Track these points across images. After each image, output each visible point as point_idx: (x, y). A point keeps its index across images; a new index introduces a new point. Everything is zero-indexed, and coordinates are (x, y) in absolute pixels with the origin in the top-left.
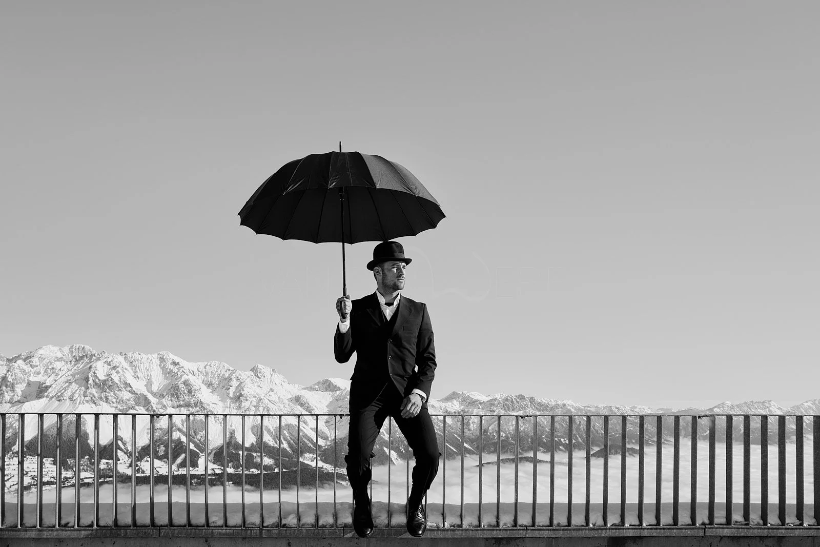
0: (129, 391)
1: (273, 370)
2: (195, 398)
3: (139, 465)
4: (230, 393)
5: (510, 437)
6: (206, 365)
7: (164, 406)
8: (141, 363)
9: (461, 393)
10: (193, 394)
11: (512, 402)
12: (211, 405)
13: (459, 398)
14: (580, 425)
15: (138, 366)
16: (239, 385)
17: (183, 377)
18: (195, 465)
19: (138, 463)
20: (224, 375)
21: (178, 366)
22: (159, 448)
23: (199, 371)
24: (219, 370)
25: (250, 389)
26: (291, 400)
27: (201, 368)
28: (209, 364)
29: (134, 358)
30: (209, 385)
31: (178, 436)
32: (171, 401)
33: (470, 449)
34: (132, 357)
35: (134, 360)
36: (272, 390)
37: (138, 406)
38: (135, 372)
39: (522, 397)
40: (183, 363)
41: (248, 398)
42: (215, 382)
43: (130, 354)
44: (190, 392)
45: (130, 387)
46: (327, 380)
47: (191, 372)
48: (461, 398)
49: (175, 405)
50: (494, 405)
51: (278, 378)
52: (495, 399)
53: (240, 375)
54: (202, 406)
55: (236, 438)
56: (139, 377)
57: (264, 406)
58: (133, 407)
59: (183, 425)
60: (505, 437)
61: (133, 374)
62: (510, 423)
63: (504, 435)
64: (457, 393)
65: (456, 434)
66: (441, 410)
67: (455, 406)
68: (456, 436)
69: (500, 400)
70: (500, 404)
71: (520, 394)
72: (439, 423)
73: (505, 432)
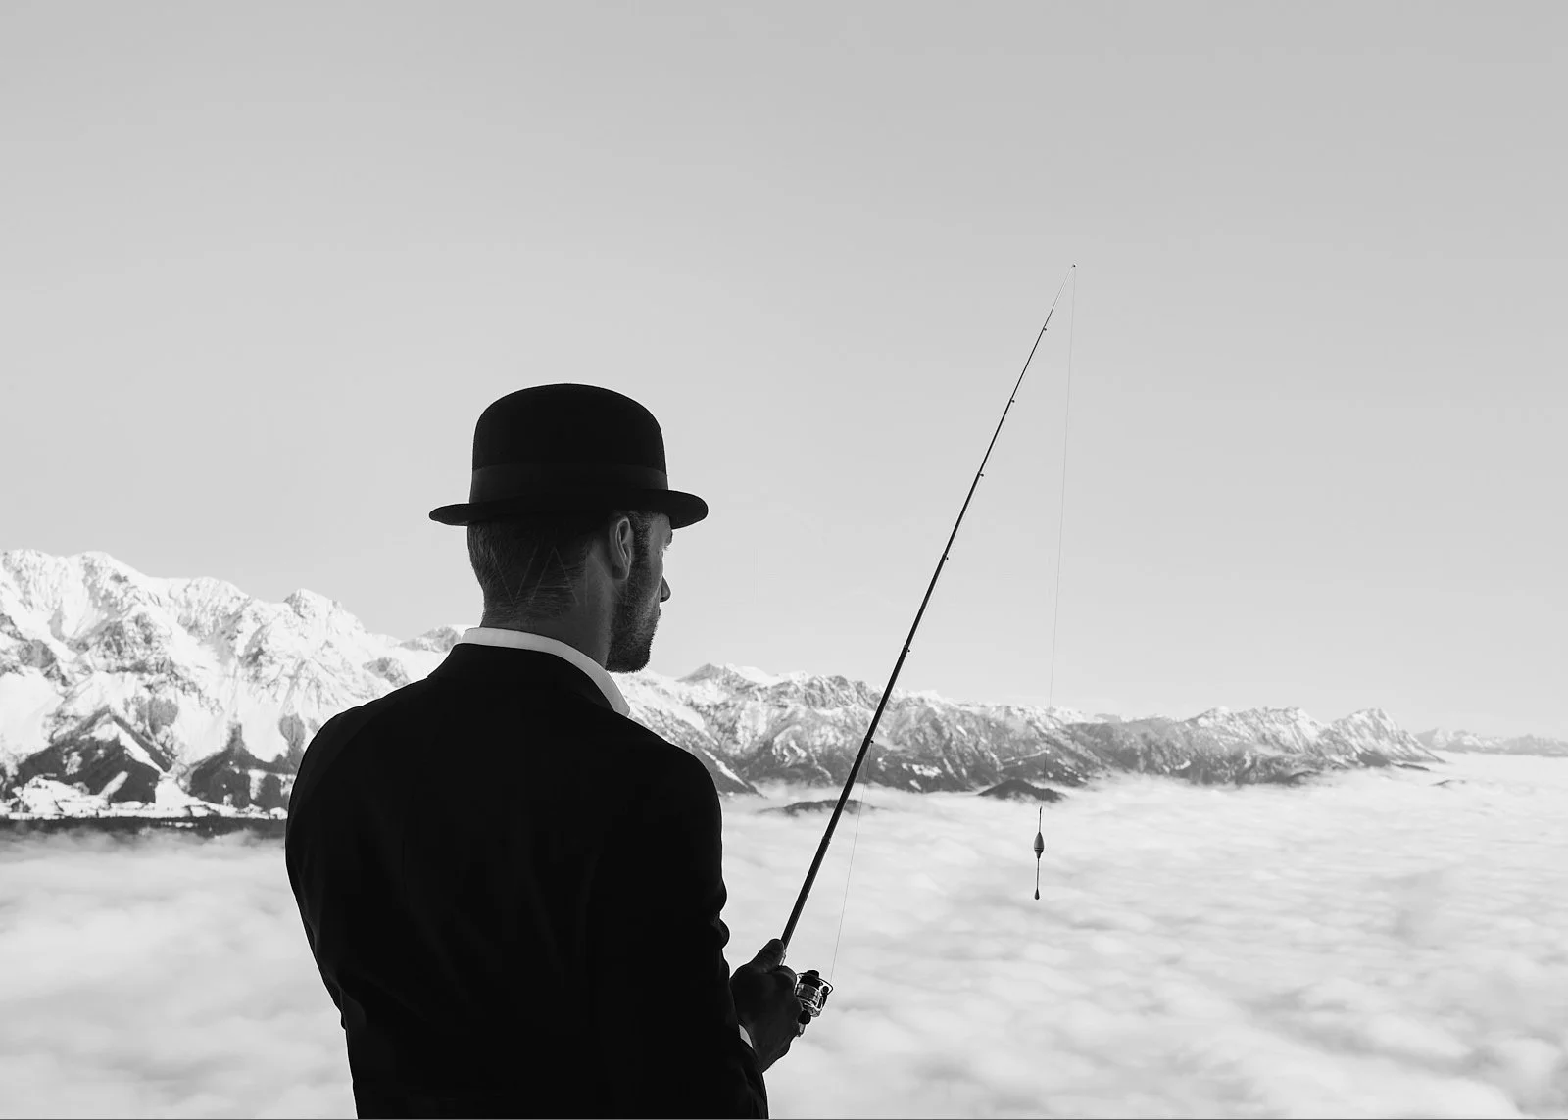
0: (9, 634)
1: (335, 603)
2: (159, 653)
3: (18, 794)
4: (238, 647)
5: (815, 759)
6: (188, 586)
7: (87, 668)
8: (40, 575)
9: (722, 668)
10: (154, 644)
11: (822, 689)
12: (193, 670)
13: (717, 677)
14: (950, 740)
15: (32, 580)
16: (259, 631)
17: (134, 608)
18: (148, 797)
19: (16, 790)
20: (226, 608)
21: (124, 585)
22: (68, 759)
23: (170, 597)
24: (216, 599)
25: (281, 641)
26: (369, 666)
27: (177, 592)
28: (194, 583)
29: (24, 562)
30: (193, 628)
31: (114, 734)
32: (105, 656)
33: (735, 781)
34: (20, 561)
35: (26, 566)
36: (329, 644)
37: (26, 665)
38: (26, 592)
39: (842, 682)
40: (135, 577)
41: (275, 659)
42: (206, 621)
43: (16, 554)
44: (148, 640)
45: (12, 623)
46: (448, 631)
47: (156, 600)
48: (721, 677)
49: (113, 668)
50: (784, 693)
51: (345, 620)
52: (788, 684)
53: (261, 609)
54: (173, 672)
55: (243, 743)
56: (34, 602)
57: (310, 677)
58: (14, 667)
59: (127, 710)
60: (806, 758)
61: (20, 596)
62: (817, 732)
63: (803, 754)
64: (714, 668)
65: (709, 749)
66: (680, 701)
67: (710, 693)
68: (708, 753)
69: (799, 685)
70: (799, 694)
71: (837, 675)
72: (675, 725)
73: (806, 749)
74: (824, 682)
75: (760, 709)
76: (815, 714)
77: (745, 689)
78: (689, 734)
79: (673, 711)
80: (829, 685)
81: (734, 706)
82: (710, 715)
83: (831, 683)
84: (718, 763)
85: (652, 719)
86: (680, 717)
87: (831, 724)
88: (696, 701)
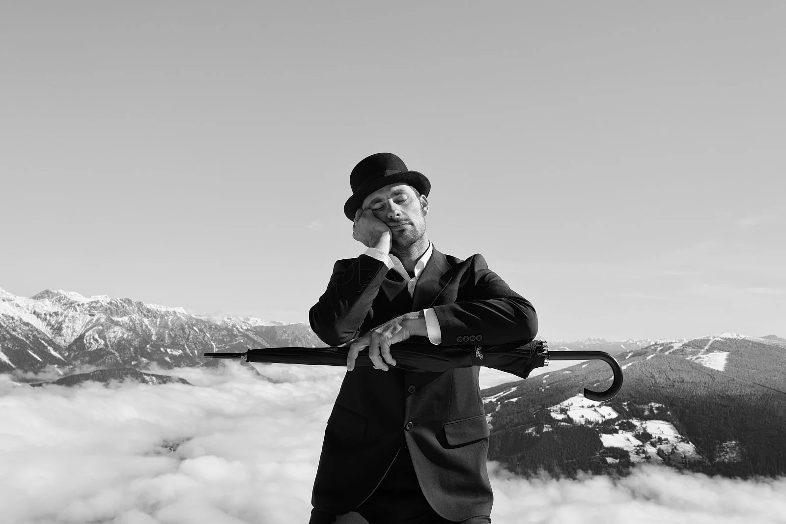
5: (109, 345)
9: (56, 292)
11: (117, 306)
13: (52, 297)
14: (189, 335)
33: (59, 358)
39: (130, 302)
48: (55, 297)
50: (94, 307)
52: (97, 302)
60: (104, 345)
62: (112, 330)
63: (103, 342)
64: (51, 292)
65: (44, 339)
66: (27, 311)
67: (47, 306)
68: (43, 342)
69: (103, 303)
70: (102, 308)
71: (127, 298)
72: (22, 325)
73: (104, 338)
74: (118, 302)
75: (78, 316)
76: (112, 319)
77: (71, 305)
78: (31, 331)
79: (21, 317)
80: (121, 303)
81: (62, 315)
82: (46, 320)
83: (122, 302)
84: (49, 348)
85: (7, 322)
86: (25, 320)
87: (120, 326)
88: (37, 310)
